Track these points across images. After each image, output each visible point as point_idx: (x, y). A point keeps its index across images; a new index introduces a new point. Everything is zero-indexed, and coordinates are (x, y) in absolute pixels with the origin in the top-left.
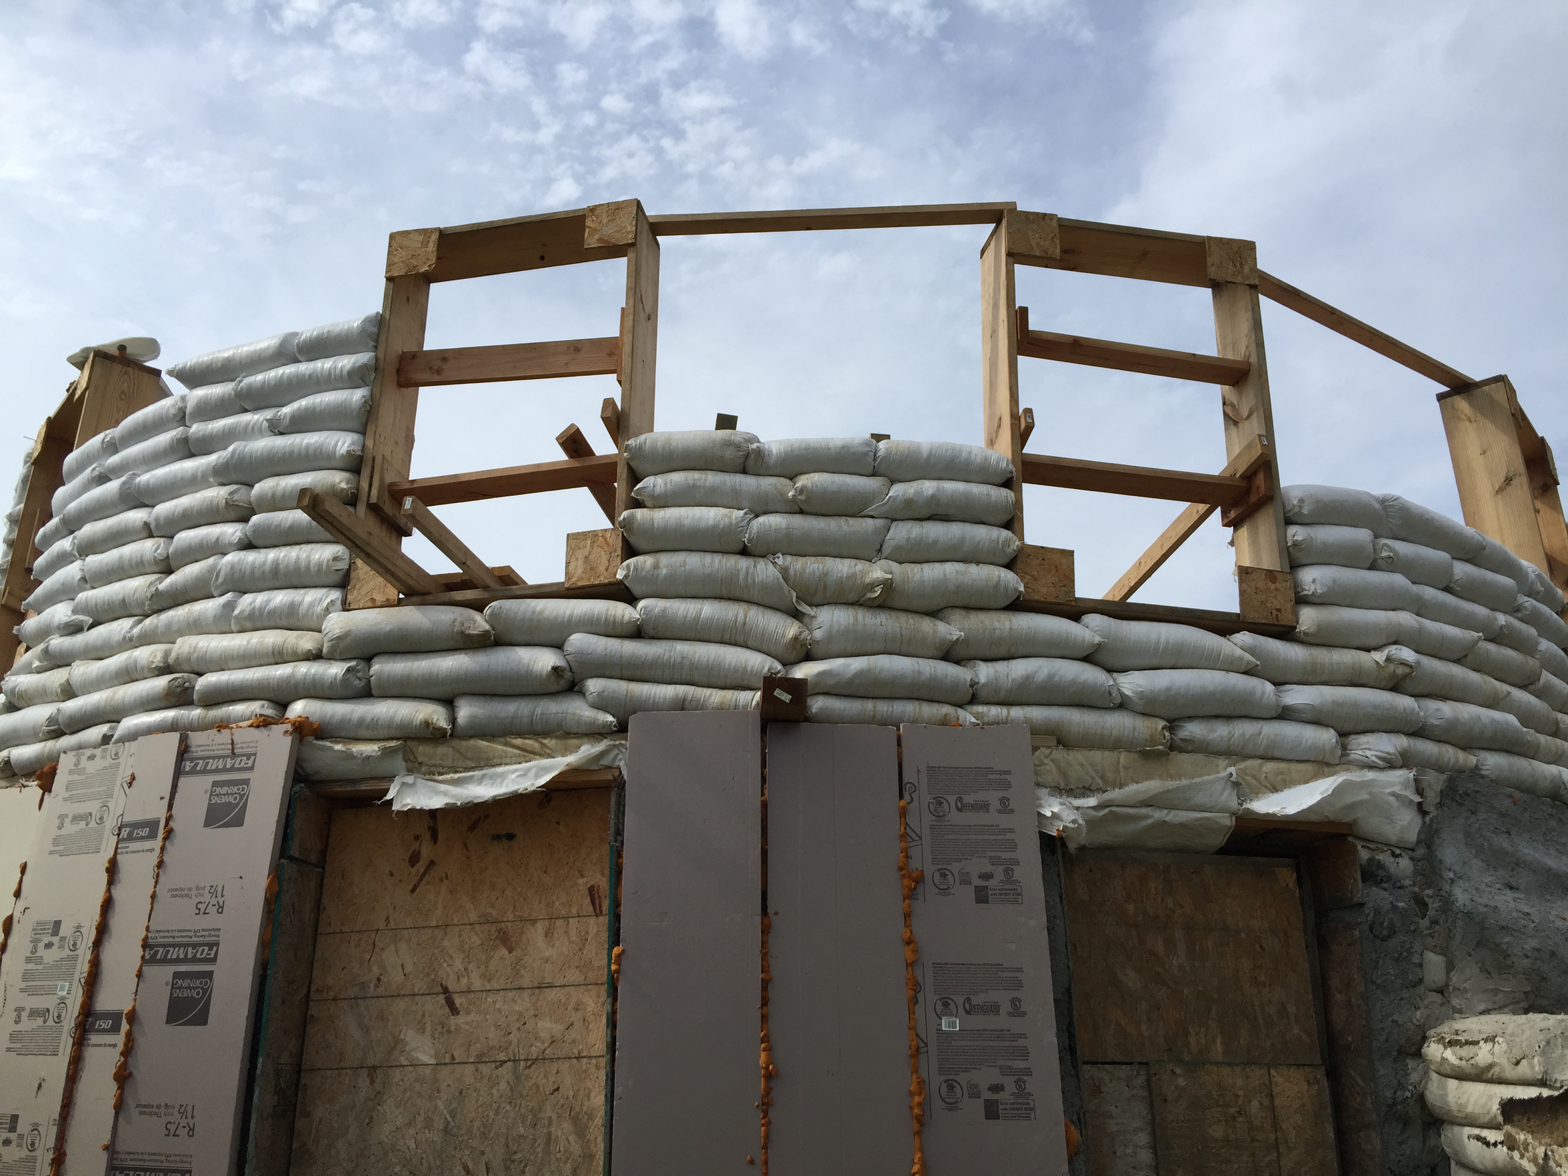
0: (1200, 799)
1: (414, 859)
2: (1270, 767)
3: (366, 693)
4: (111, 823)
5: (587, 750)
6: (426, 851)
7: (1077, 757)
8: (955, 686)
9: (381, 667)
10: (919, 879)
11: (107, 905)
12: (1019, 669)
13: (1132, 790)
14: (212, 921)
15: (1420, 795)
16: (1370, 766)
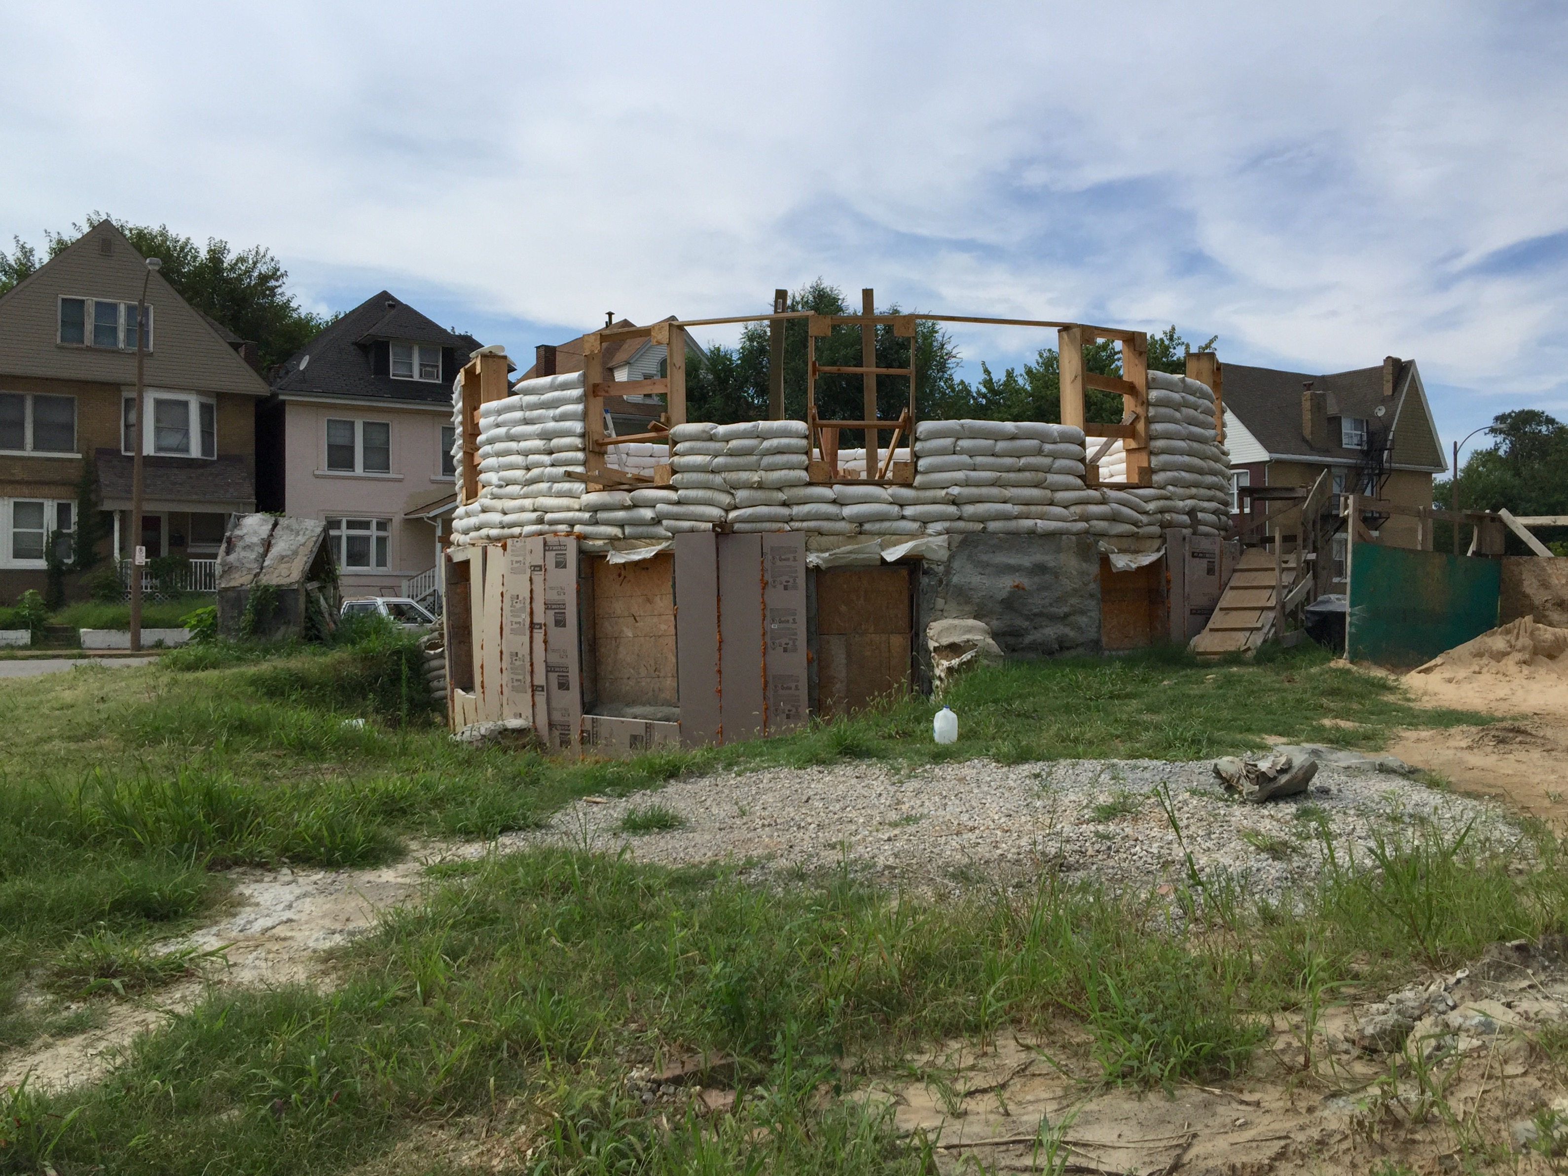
0: (868, 550)
1: (620, 575)
2: (894, 537)
3: (597, 523)
4: (527, 565)
5: (664, 545)
6: (623, 572)
7: (825, 538)
8: (784, 516)
9: (601, 515)
10: (766, 583)
11: (531, 591)
12: (806, 508)
13: (843, 549)
14: (562, 597)
15: (949, 544)
16: (931, 535)
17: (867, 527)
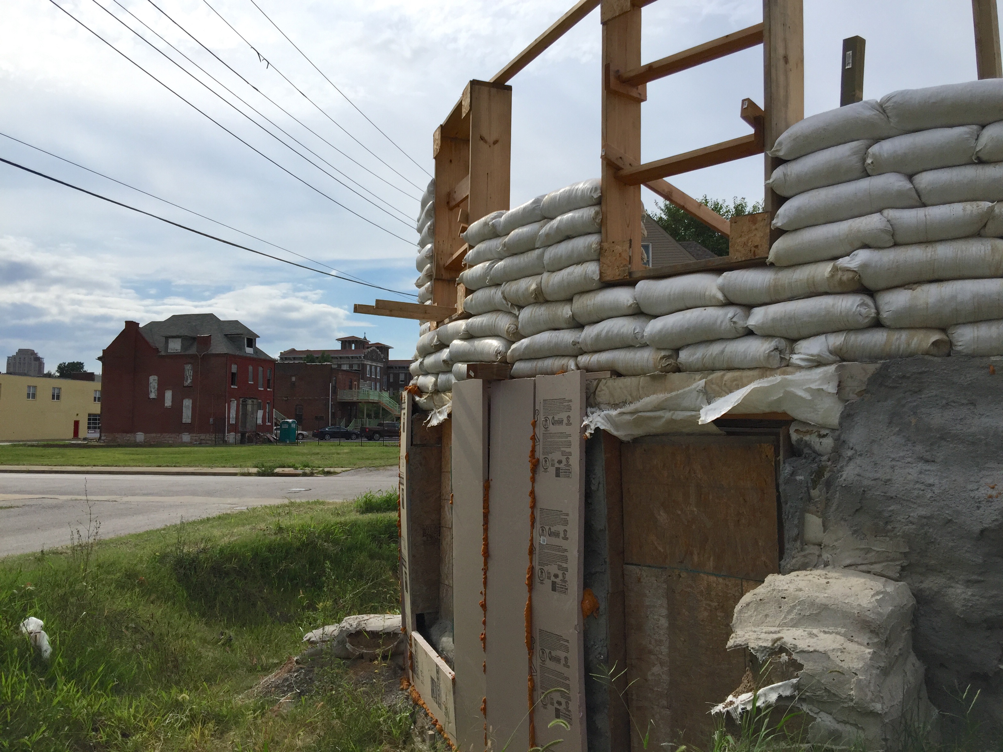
0: (685, 403)
2: (729, 375)
7: (621, 382)
10: (537, 463)
15: (840, 386)
16: (800, 368)
17: (684, 355)
